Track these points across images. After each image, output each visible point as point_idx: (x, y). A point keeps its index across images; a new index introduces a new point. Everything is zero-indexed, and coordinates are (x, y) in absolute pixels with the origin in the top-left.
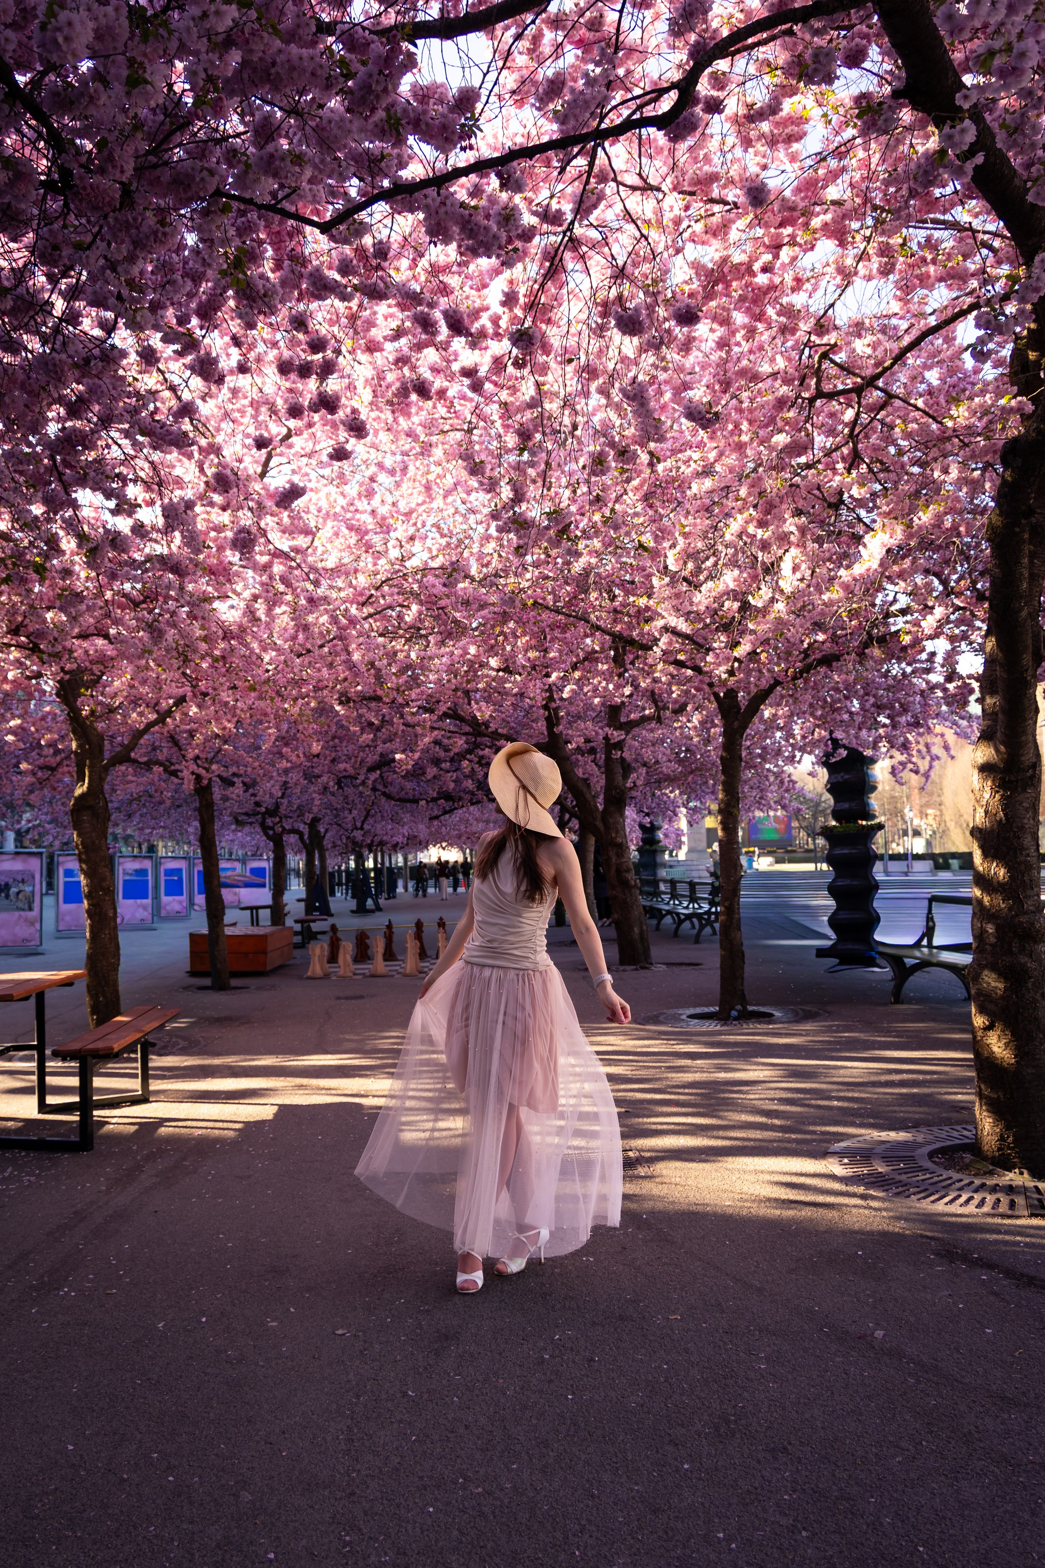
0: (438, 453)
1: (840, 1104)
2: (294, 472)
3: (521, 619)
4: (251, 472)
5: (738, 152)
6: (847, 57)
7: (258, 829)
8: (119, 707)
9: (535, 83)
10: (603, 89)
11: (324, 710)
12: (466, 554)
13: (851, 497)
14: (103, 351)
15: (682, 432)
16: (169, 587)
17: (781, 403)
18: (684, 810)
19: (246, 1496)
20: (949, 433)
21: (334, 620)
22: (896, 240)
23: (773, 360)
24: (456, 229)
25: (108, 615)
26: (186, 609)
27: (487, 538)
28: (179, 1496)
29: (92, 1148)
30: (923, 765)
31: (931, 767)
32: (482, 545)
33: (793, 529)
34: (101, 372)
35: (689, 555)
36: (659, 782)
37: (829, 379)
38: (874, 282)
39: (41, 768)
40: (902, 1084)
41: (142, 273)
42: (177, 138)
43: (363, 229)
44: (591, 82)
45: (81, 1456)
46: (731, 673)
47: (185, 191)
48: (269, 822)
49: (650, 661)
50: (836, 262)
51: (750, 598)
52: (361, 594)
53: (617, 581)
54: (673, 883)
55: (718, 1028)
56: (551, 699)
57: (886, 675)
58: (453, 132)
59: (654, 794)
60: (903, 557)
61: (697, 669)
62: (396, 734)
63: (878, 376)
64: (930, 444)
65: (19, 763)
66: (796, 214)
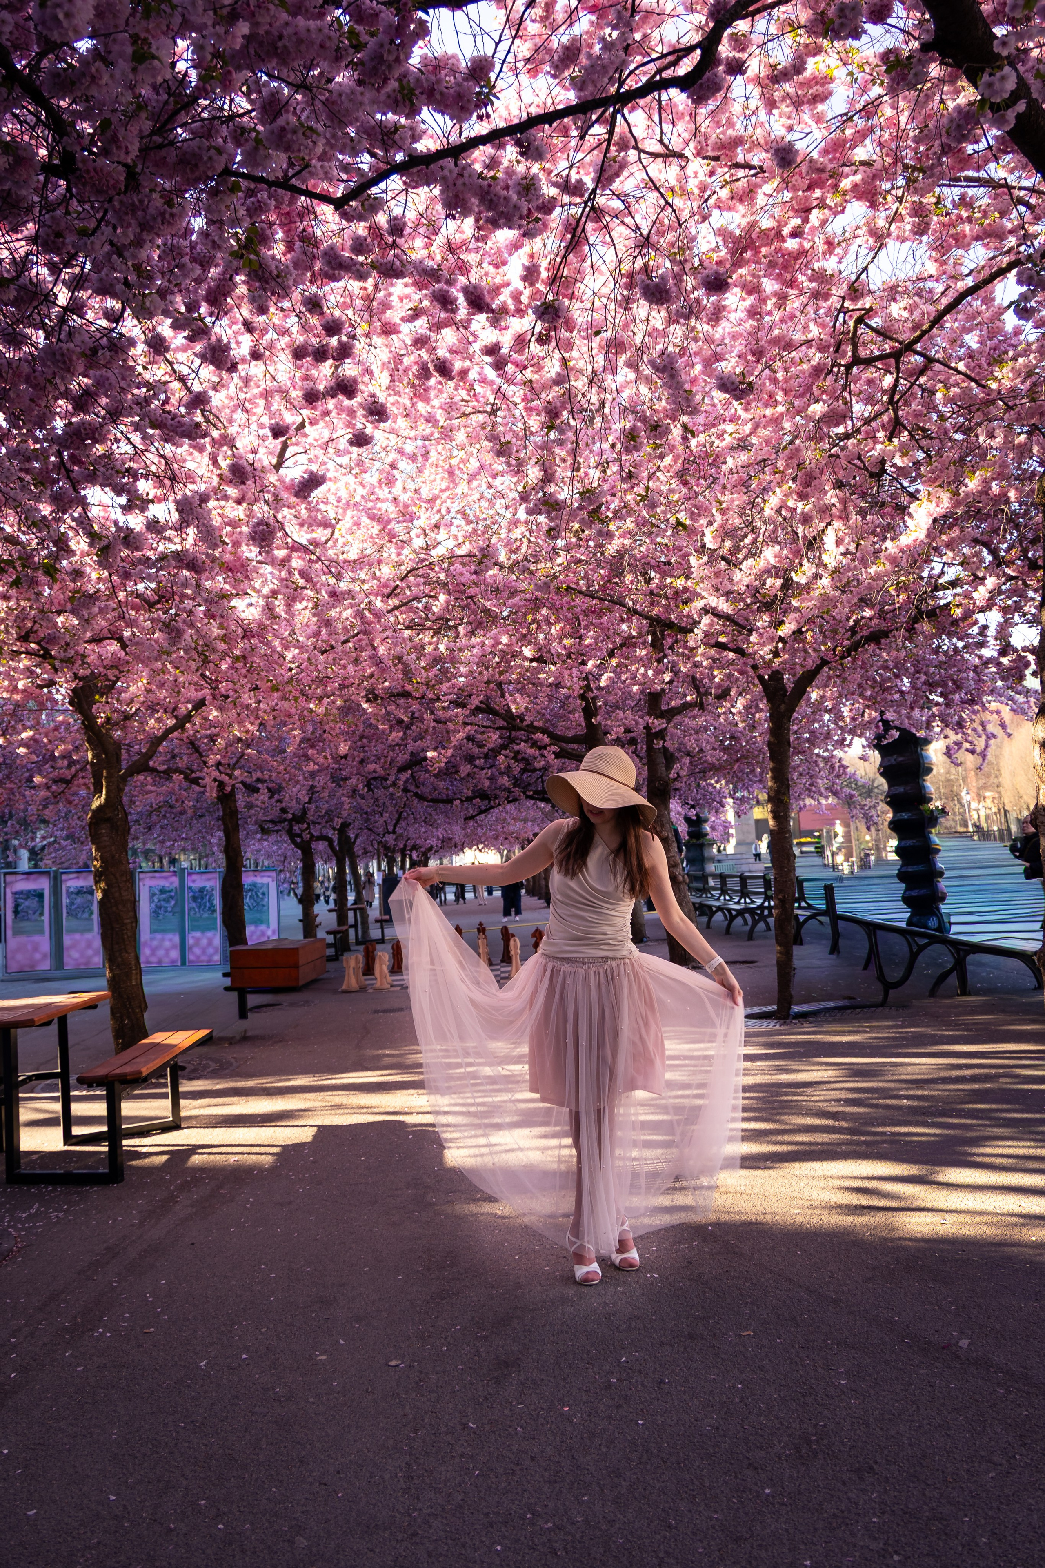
0: (460, 437)
1: (909, 1103)
2: (310, 461)
3: (554, 605)
4: (266, 463)
5: (762, 114)
6: (872, 12)
7: (285, 837)
8: (135, 714)
9: (549, 51)
10: (621, 53)
11: (350, 709)
12: (494, 541)
13: (894, 465)
14: (111, 340)
15: (714, 405)
16: (186, 584)
17: (818, 371)
18: (730, 801)
19: (302, 1542)
20: (994, 395)
21: (359, 614)
22: (929, 199)
23: (806, 328)
24: (475, 201)
25: (121, 617)
26: (202, 608)
27: (515, 523)
28: (230, 1544)
29: (122, 1180)
30: (980, 744)
31: (987, 746)
32: (510, 531)
33: (834, 500)
34: (109, 362)
35: (726, 533)
36: (703, 771)
37: (865, 345)
38: (908, 244)
39: (55, 781)
40: (974, 1079)
41: (149, 258)
42: (183, 118)
43: (376, 205)
44: (607, 46)
45: (125, 1507)
46: (776, 654)
47: (192, 171)
48: (296, 829)
49: (691, 644)
50: (867, 224)
51: (793, 574)
52: (386, 586)
53: (653, 562)
54: (723, 878)
55: (777, 1027)
56: (588, 688)
57: (936, 651)
58: (469, 101)
59: (699, 785)
60: (950, 527)
61: (739, 651)
62: (426, 731)
63: (917, 340)
64: (974, 408)
65: (32, 777)
66: (824, 176)
